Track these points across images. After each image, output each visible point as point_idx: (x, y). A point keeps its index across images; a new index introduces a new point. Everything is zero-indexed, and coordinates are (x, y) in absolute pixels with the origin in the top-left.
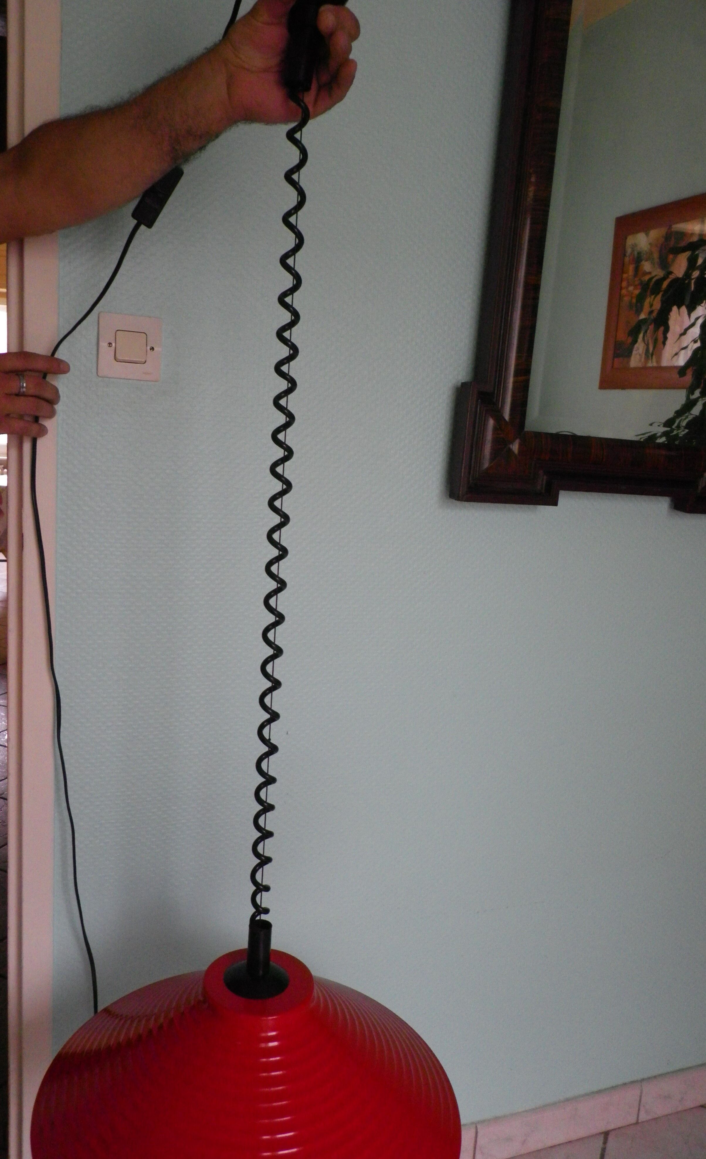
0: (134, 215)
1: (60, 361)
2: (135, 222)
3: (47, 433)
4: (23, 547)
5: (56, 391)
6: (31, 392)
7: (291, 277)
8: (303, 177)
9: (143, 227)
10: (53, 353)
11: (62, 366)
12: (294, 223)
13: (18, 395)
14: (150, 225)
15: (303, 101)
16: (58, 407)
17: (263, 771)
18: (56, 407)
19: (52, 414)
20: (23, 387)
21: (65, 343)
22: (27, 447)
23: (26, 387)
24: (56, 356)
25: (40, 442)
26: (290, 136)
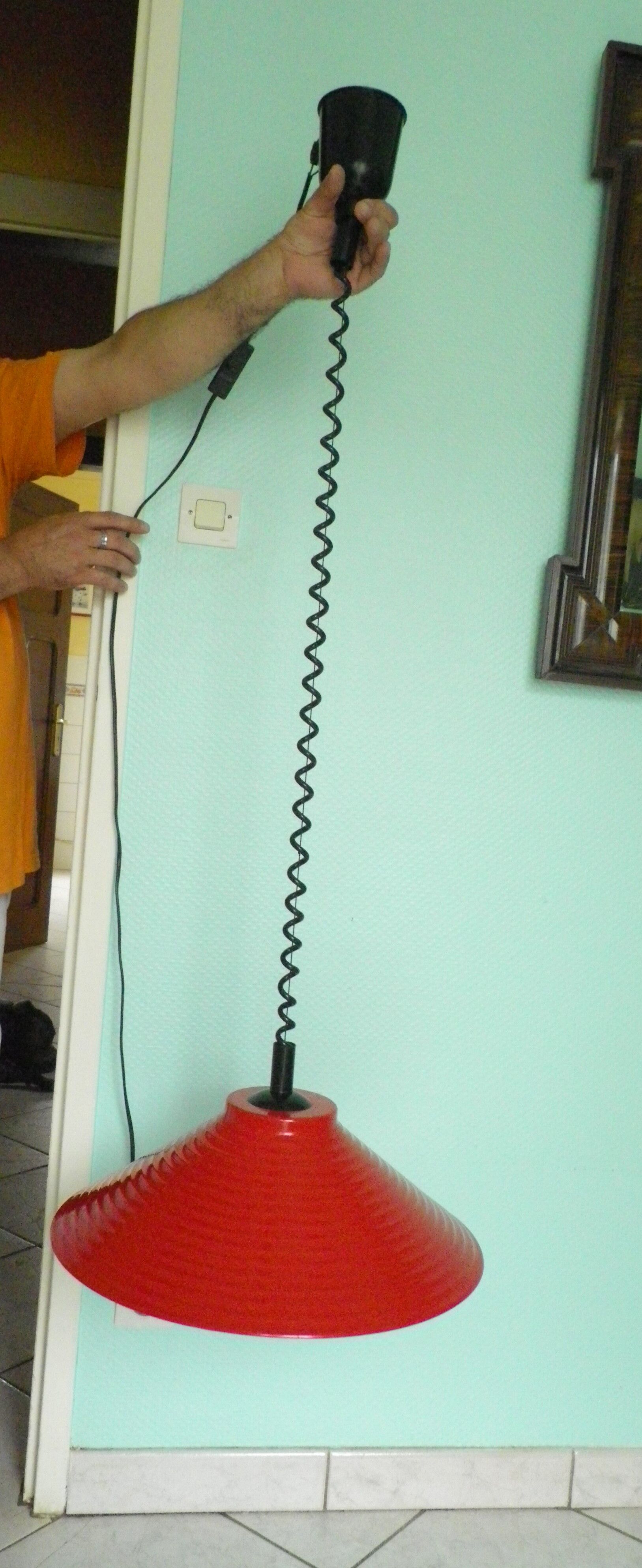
0: (210, 388)
1: (141, 522)
2: (210, 394)
3: (127, 590)
4: (97, 698)
5: (137, 550)
6: (113, 545)
7: (332, 422)
8: (345, 340)
9: (218, 399)
10: (136, 515)
11: (142, 526)
12: (336, 377)
13: (99, 548)
14: (224, 396)
15: (345, 277)
16: (140, 568)
17: (292, 906)
18: (137, 567)
19: (131, 574)
20: (104, 541)
21: (147, 504)
22: (109, 602)
23: (107, 542)
24: (140, 517)
25: (120, 599)
26: (335, 306)
